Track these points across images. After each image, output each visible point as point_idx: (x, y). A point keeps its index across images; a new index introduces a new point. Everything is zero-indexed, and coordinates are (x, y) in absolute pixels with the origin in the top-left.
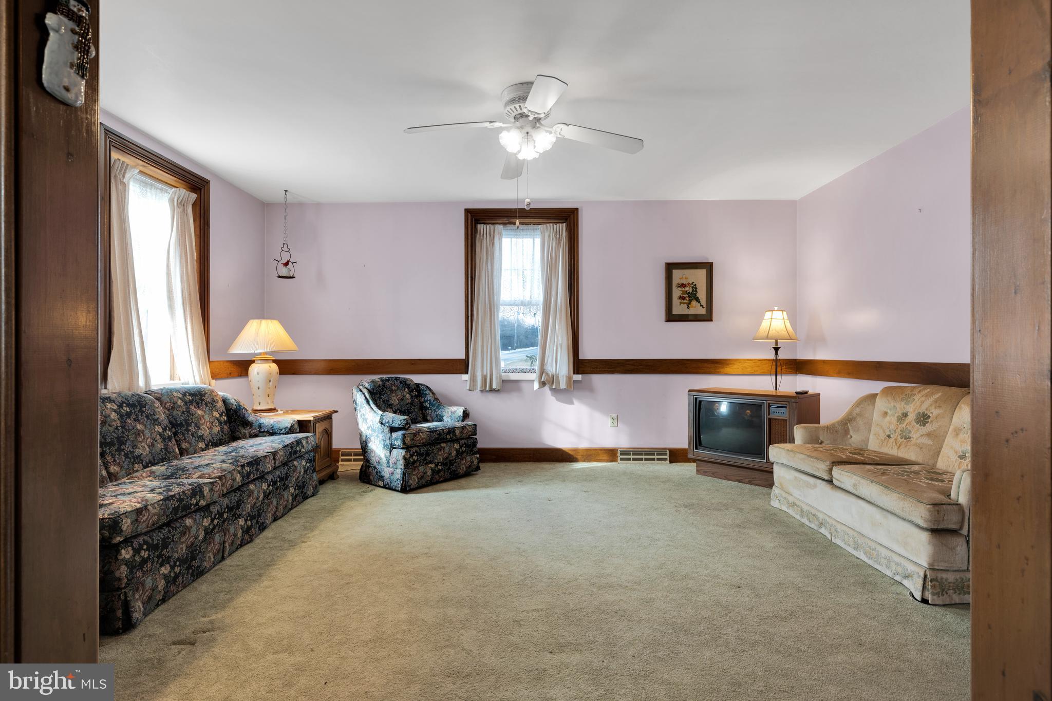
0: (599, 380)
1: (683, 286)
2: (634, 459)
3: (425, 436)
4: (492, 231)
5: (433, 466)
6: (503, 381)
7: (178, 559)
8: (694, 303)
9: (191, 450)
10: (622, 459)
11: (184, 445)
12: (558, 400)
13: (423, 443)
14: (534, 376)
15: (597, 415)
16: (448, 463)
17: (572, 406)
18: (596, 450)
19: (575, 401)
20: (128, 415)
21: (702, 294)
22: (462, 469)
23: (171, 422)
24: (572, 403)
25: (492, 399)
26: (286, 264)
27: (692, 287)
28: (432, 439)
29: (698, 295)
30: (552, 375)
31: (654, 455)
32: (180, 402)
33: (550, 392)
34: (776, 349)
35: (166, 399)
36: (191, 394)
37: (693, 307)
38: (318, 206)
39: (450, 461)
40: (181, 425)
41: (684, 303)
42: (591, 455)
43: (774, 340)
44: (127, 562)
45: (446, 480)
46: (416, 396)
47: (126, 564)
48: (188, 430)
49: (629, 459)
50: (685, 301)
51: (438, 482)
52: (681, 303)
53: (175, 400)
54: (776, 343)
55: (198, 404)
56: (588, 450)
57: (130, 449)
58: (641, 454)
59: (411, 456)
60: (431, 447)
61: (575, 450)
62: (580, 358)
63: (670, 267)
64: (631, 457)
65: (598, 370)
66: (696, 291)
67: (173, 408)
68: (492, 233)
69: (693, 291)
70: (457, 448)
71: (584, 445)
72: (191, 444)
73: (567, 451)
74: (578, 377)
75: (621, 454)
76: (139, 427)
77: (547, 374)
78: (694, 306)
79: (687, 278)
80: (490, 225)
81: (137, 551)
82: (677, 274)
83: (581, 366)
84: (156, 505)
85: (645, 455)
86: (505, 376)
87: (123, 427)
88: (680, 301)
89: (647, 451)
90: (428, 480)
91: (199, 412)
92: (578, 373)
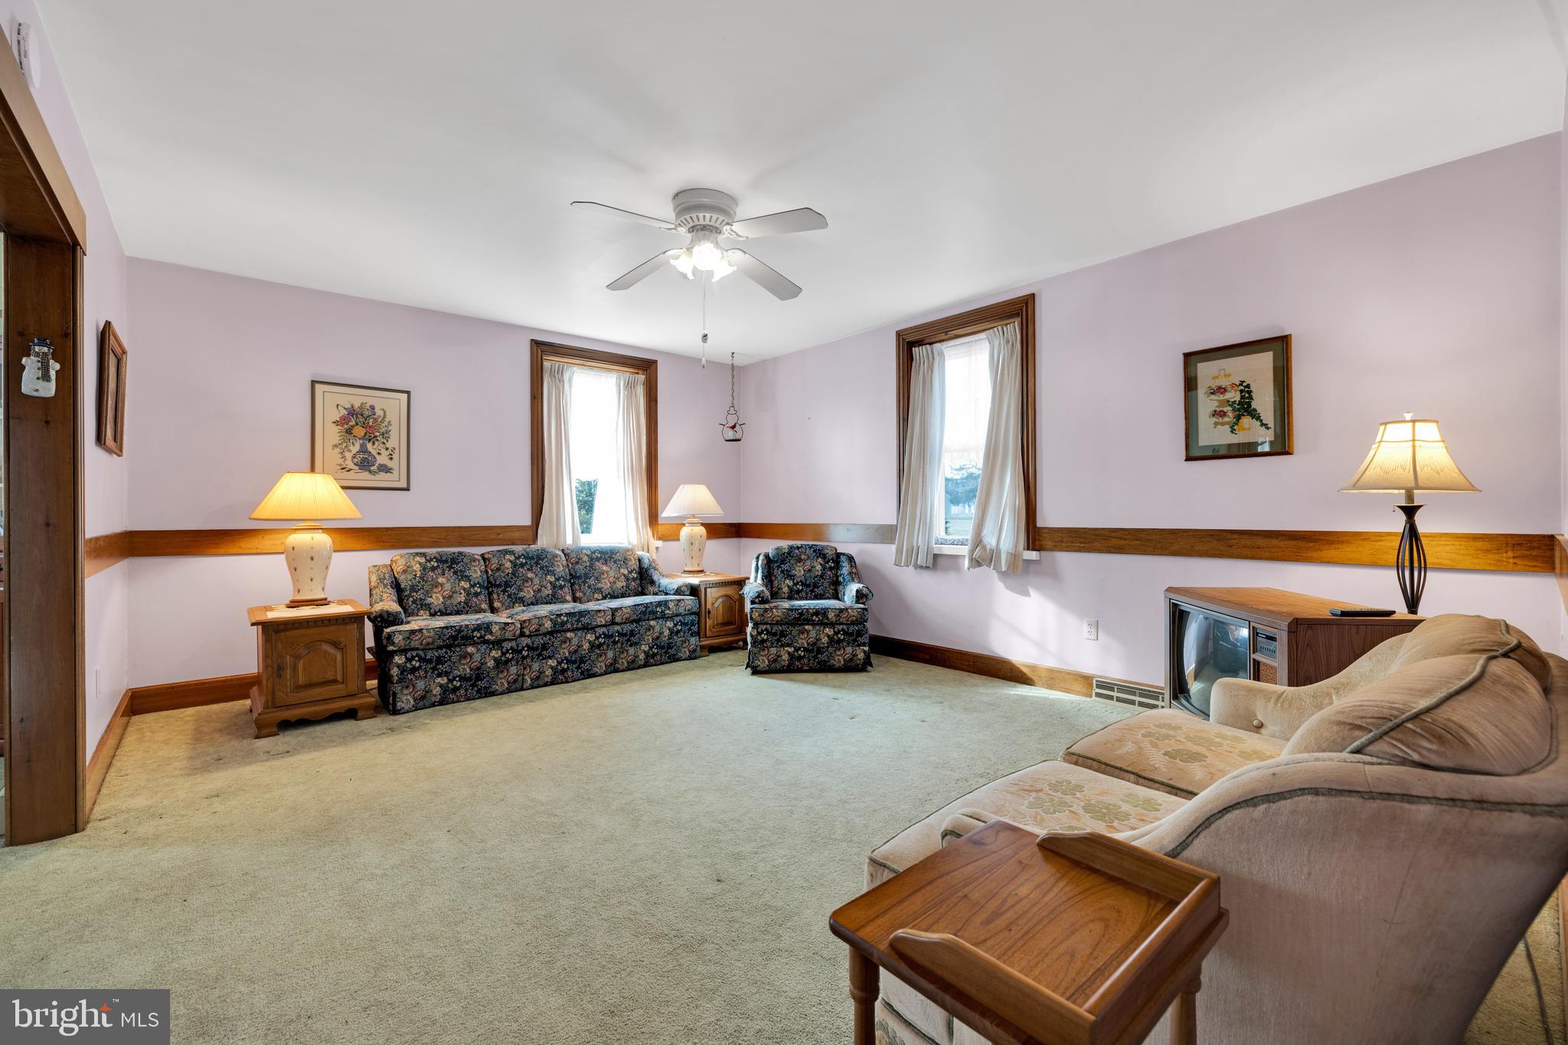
0: (1068, 561)
1: (1221, 390)
2: (1119, 700)
3: (780, 614)
4: (930, 352)
5: (791, 650)
6: (936, 556)
7: (459, 676)
8: (1246, 421)
9: (585, 599)
10: (1098, 695)
11: (578, 594)
12: (1007, 587)
13: (777, 621)
14: (964, 550)
15: (1071, 620)
16: (814, 649)
17: (1028, 598)
18: (1061, 672)
19: (1032, 592)
20: (522, 565)
21: (1264, 401)
22: (839, 660)
23: (571, 575)
24: (1027, 594)
25: (927, 578)
26: (733, 427)
27: (1241, 391)
28: (791, 618)
29: (1254, 405)
30: (990, 549)
31: (1158, 700)
32: (585, 558)
33: (996, 575)
34: (1410, 511)
35: (573, 555)
36: (600, 552)
37: (1243, 429)
38: (775, 360)
39: (819, 648)
40: (579, 577)
41: (1223, 424)
42: (1056, 678)
43: (1403, 491)
44: (398, 666)
45: (812, 670)
46: (831, 569)
47: (398, 667)
48: (584, 582)
49: (1111, 698)
50: (1226, 419)
51: (800, 671)
52: (1216, 424)
53: (582, 556)
54: (1410, 496)
55: (606, 561)
56: (1051, 671)
57: (515, 591)
58: (1134, 694)
59: (759, 634)
60: (788, 628)
61: (1033, 668)
62: (1040, 524)
63: (1191, 359)
64: (1115, 694)
65: (1064, 544)
66: (1251, 398)
67: (577, 563)
68: (930, 355)
69: (1242, 397)
70: (829, 633)
71: (1050, 662)
72: (585, 594)
73: (1018, 666)
74: (1033, 555)
75: (1098, 686)
76: (530, 575)
77: (984, 547)
78: (1246, 426)
79: (1229, 375)
80: (928, 346)
81: (409, 660)
82: (1205, 371)
83: (1035, 536)
84: (431, 631)
85: (1140, 696)
86: (937, 549)
87: (513, 574)
88: (1214, 419)
89: (1144, 690)
90: (784, 666)
91: (605, 568)
92: (1034, 549)
